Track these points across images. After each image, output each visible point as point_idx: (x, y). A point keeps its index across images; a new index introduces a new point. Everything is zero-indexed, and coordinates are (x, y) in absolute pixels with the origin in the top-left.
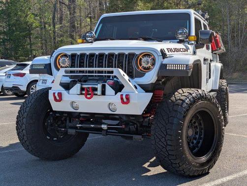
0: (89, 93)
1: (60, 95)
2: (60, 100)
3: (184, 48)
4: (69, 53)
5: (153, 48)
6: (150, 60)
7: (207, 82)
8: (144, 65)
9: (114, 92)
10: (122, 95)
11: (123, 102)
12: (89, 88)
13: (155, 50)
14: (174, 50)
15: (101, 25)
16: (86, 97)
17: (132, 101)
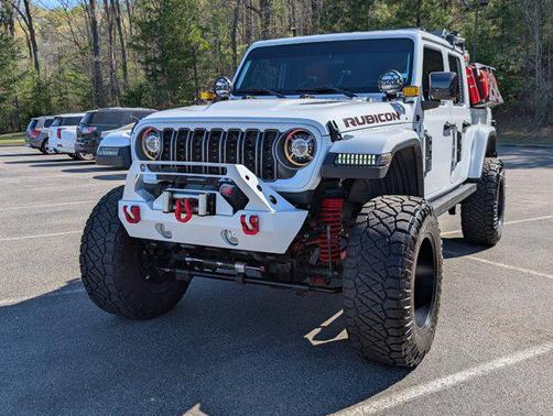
0: (184, 209)
1: (136, 210)
2: (137, 219)
3: (393, 111)
4: (161, 128)
5: (312, 121)
6: (306, 143)
7: (452, 169)
8: (296, 152)
9: (231, 209)
10: (243, 217)
11: (247, 230)
12: (183, 200)
13: (316, 125)
14: (361, 121)
15: (248, 64)
16: (179, 218)
17: (263, 227)
